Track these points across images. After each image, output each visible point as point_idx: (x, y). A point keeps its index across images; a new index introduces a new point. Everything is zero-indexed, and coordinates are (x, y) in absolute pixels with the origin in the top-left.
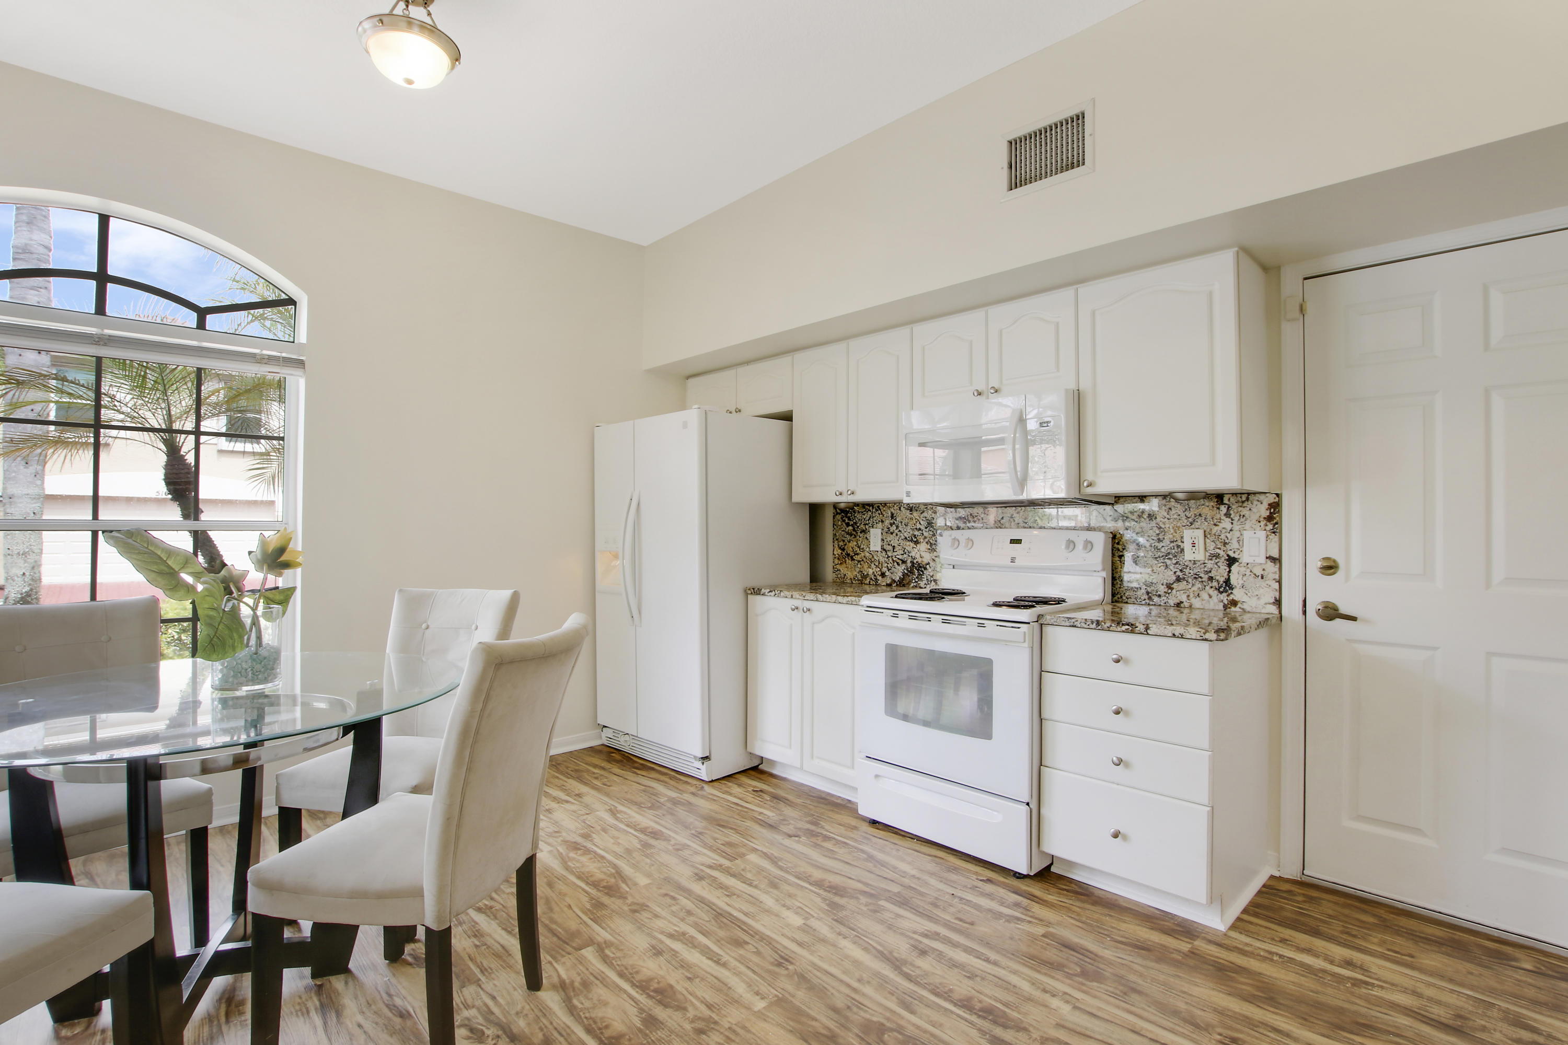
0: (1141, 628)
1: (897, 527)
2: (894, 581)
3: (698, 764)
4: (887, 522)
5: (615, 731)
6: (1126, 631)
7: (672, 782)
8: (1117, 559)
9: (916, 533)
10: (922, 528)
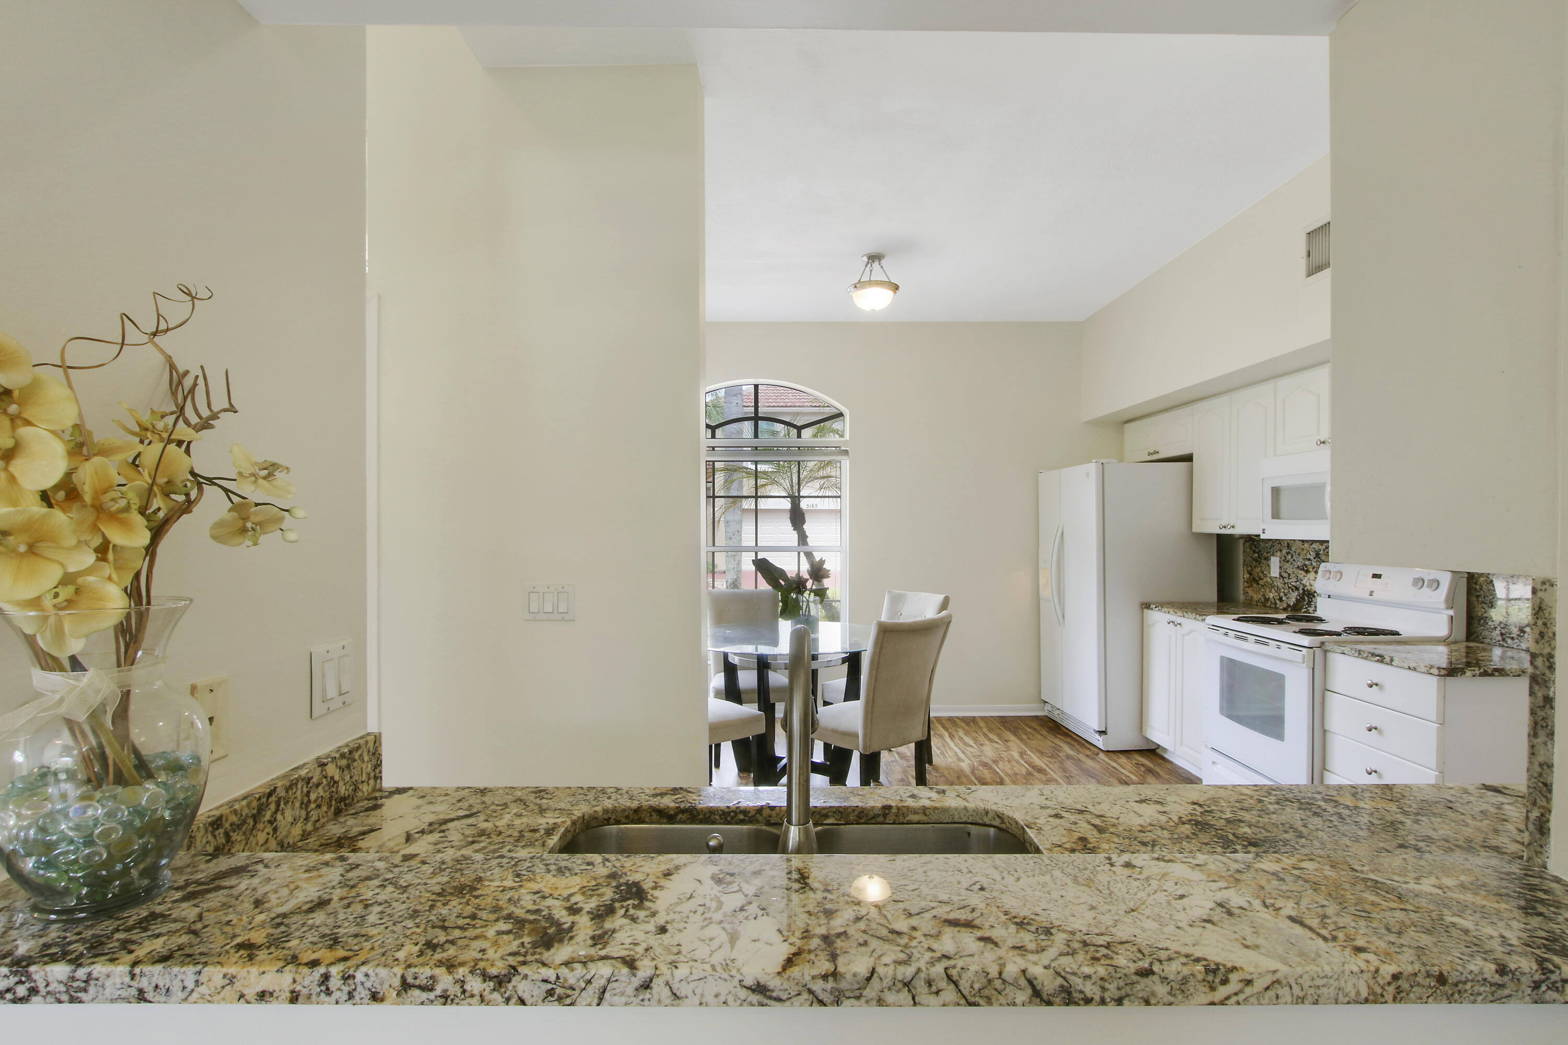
0: (1387, 659)
1: (1292, 556)
2: (1289, 606)
3: (1097, 736)
4: (1284, 551)
5: (1053, 707)
6: (1378, 661)
7: (1078, 747)
8: (1474, 599)
9: (1307, 563)
10: (1312, 558)
